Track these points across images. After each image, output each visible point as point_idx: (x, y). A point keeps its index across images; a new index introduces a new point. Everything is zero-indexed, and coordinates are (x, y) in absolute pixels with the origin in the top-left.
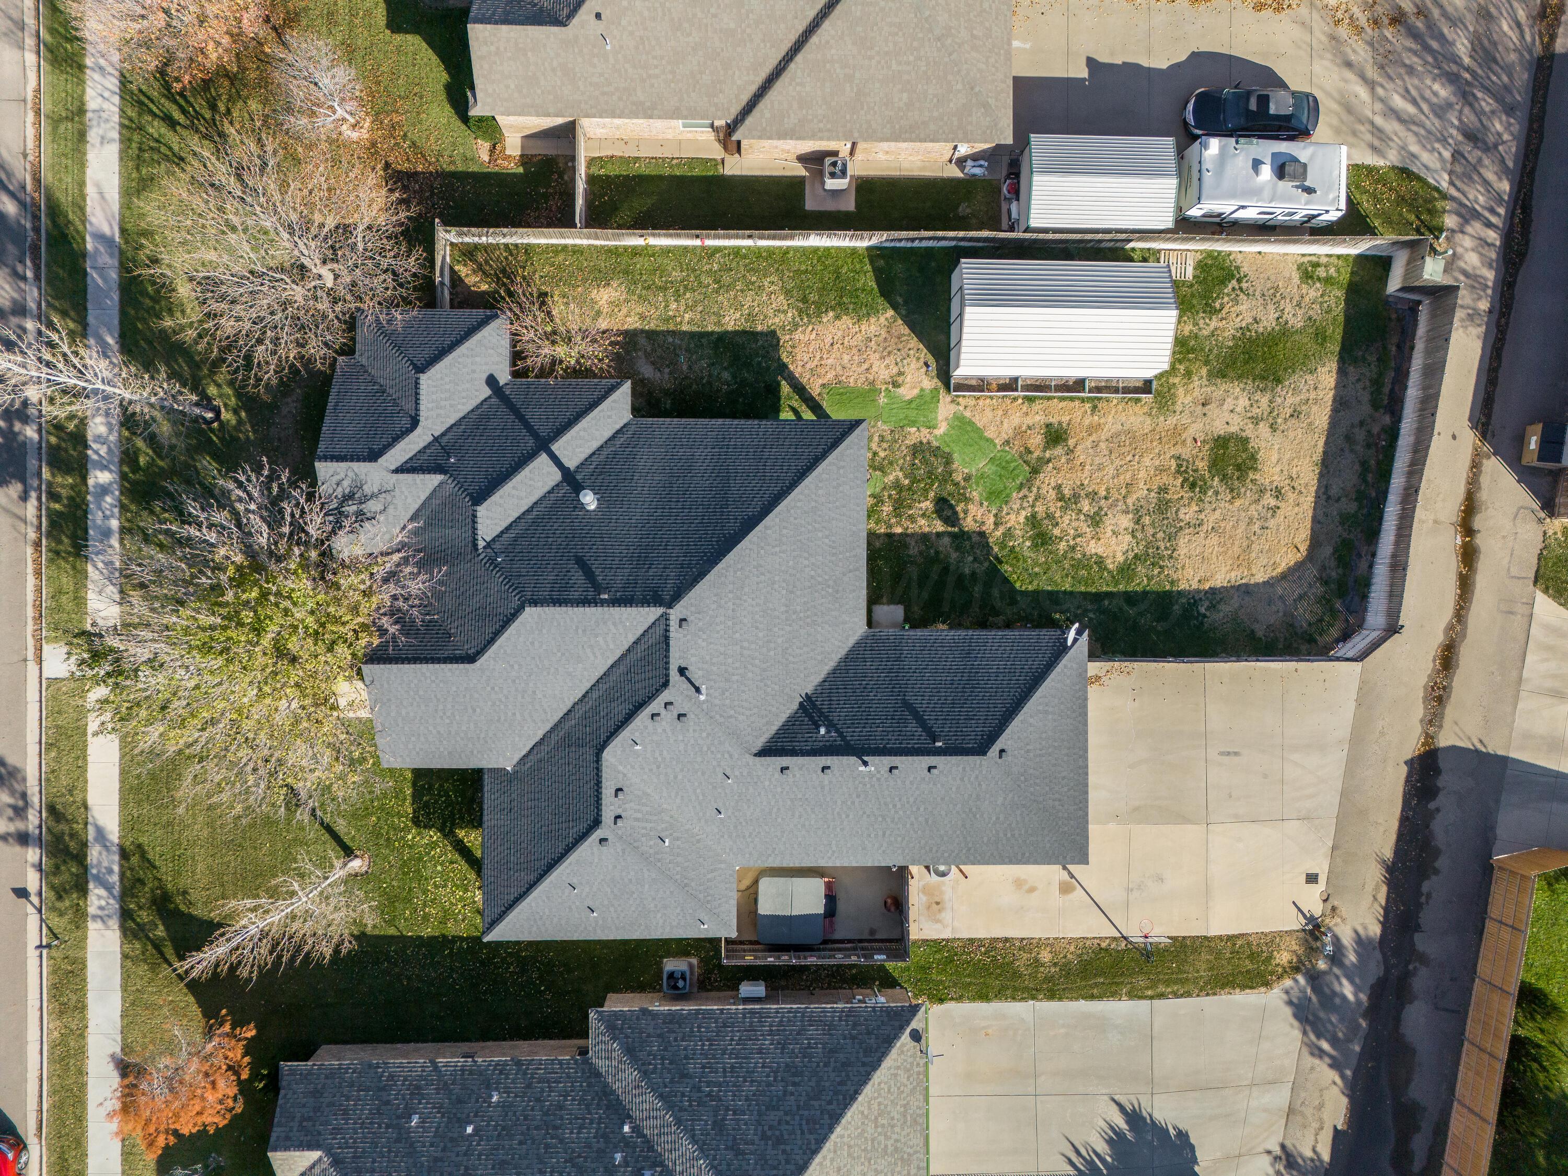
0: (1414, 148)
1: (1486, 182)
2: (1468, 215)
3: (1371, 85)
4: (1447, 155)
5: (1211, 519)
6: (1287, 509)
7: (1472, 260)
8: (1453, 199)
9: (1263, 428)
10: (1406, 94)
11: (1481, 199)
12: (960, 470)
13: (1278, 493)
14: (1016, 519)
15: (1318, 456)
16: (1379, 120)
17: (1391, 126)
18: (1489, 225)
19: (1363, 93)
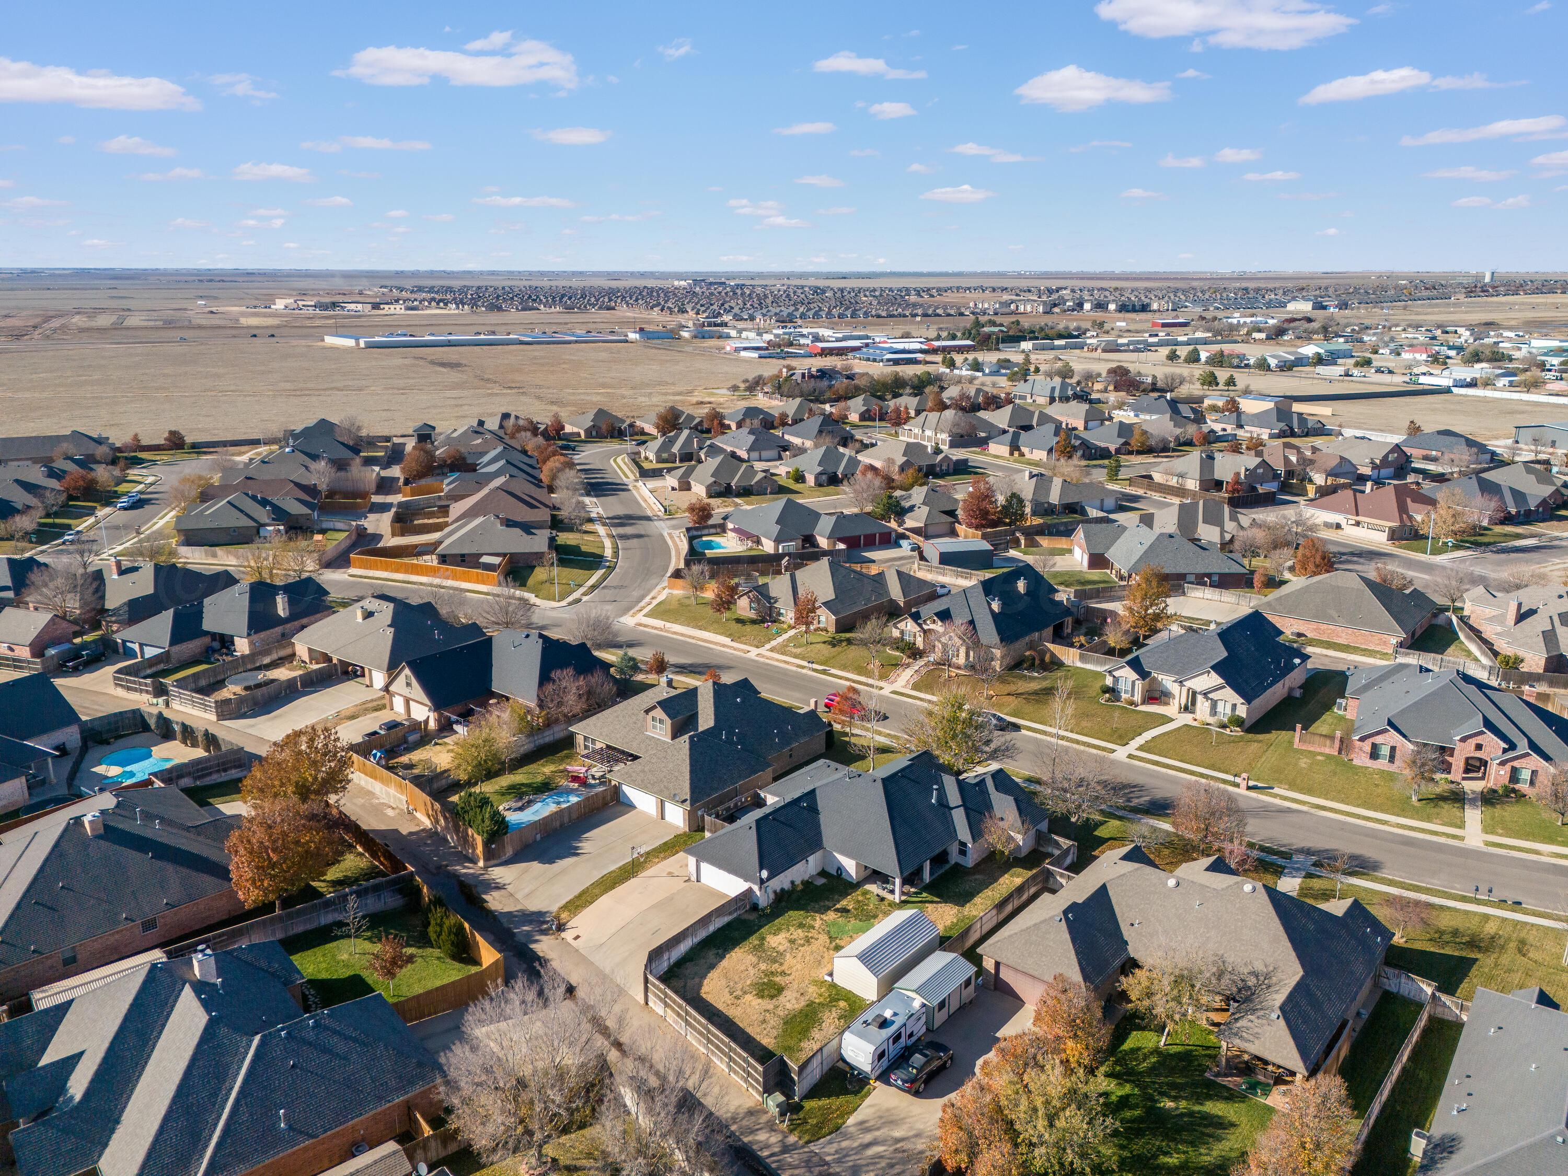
0: (845, 1144)
1: (796, 1167)
2: (786, 1149)
3: (898, 1140)
4: (828, 1158)
5: (752, 971)
6: (728, 998)
7: (762, 1136)
8: (803, 1147)
9: (771, 1007)
10: (880, 1157)
11: (790, 1160)
12: (853, 921)
13: (737, 998)
14: (817, 924)
15: (737, 1021)
16: (877, 1133)
17: (868, 1138)
18: (772, 1155)
19: (897, 1134)
